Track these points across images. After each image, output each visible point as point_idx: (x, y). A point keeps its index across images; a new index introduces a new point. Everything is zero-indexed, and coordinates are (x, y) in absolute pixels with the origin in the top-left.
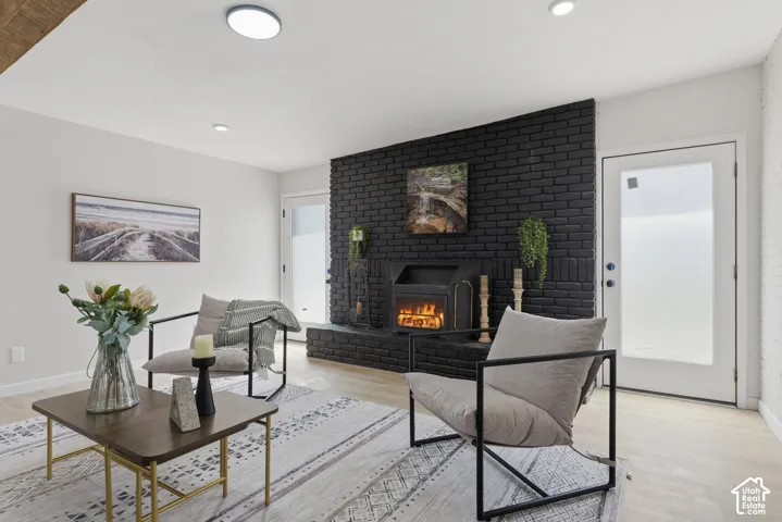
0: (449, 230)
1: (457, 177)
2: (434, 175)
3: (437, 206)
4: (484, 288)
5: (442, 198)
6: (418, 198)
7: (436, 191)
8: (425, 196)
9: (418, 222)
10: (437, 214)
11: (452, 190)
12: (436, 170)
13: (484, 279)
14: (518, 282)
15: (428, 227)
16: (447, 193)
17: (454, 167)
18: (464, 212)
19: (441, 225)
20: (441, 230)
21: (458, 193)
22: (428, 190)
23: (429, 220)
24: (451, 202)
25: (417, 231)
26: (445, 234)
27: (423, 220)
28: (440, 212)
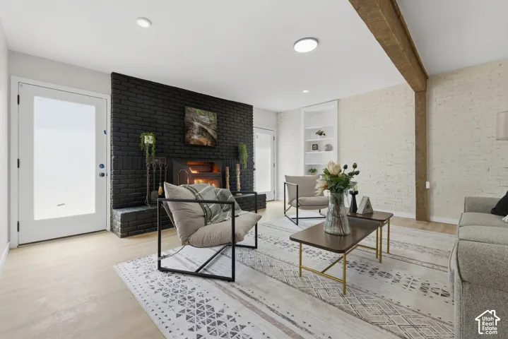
0: (209, 145)
1: (212, 119)
2: (201, 114)
3: (203, 131)
4: (228, 173)
5: (205, 127)
6: (192, 124)
7: (202, 123)
8: (196, 124)
9: (192, 137)
10: (203, 135)
11: (210, 125)
12: (202, 112)
13: (228, 168)
14: (238, 169)
15: (198, 141)
16: (208, 126)
17: (211, 113)
18: (215, 137)
19: (205, 141)
20: (205, 144)
21: (213, 127)
22: (199, 121)
23: (199, 137)
24: (210, 131)
25: (192, 143)
26: (207, 147)
27: (196, 137)
28: (205, 134)
